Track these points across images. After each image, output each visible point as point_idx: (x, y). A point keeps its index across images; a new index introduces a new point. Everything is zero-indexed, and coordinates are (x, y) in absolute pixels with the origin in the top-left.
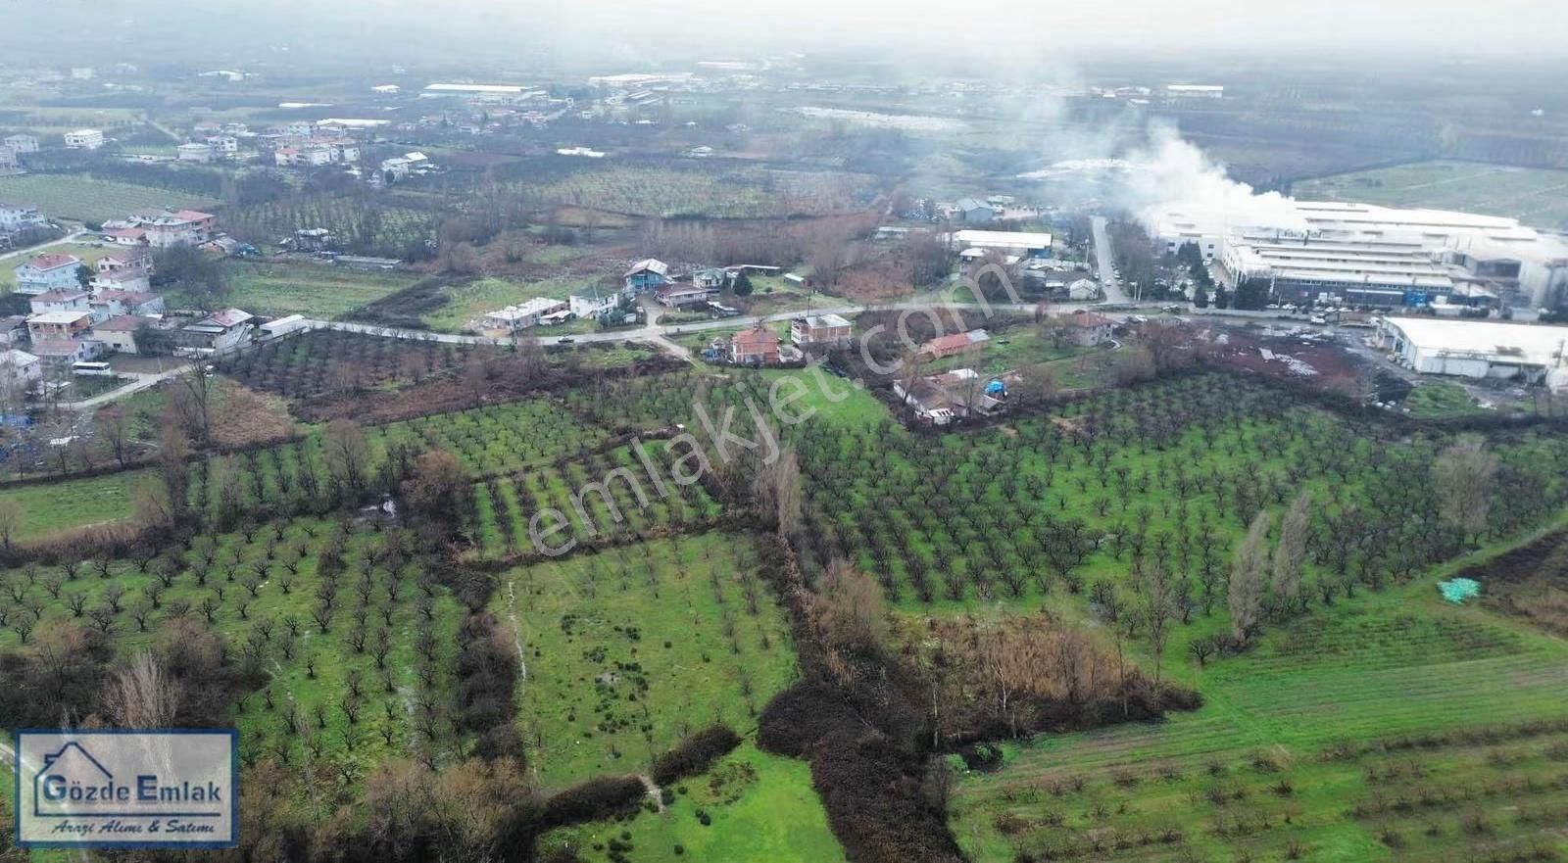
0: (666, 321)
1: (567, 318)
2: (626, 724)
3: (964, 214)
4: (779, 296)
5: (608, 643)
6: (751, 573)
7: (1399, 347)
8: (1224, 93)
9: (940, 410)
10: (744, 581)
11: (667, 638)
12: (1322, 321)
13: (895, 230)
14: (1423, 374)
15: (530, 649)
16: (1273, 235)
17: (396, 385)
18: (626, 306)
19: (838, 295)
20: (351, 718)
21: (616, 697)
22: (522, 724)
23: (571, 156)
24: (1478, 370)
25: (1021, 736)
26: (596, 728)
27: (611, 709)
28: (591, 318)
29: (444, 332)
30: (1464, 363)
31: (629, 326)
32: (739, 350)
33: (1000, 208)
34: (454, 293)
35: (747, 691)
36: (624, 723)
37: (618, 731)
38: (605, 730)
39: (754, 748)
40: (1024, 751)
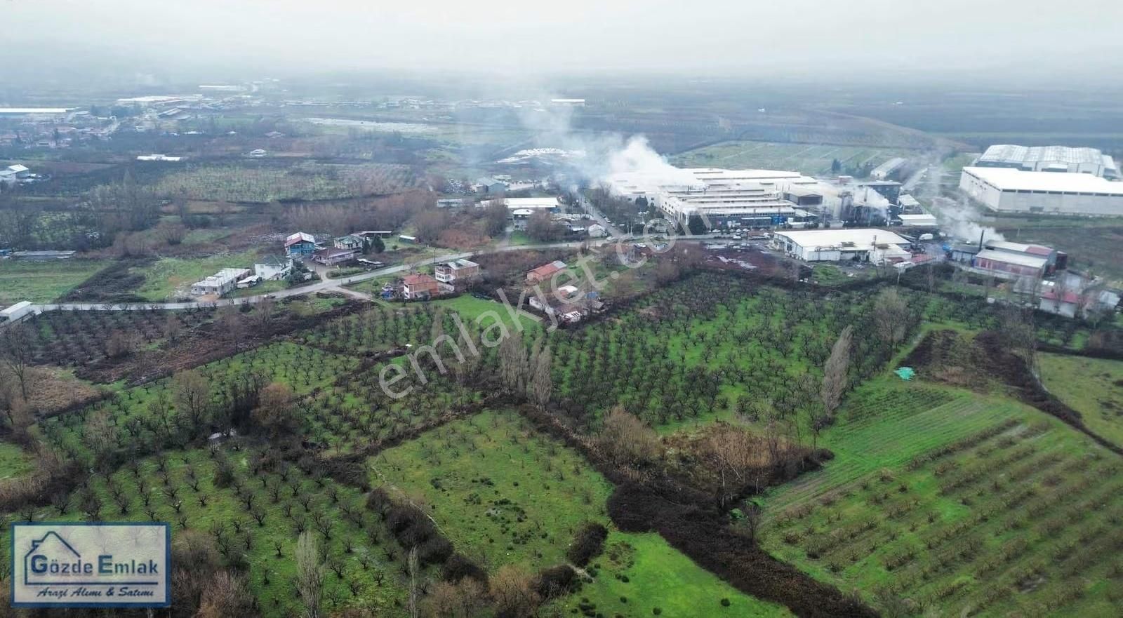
0: (334, 276)
1: (257, 281)
2: (529, 536)
3: (487, 188)
4: (404, 250)
5: (475, 491)
6: (533, 431)
7: (790, 248)
8: (585, 103)
9: (572, 313)
10: (531, 436)
11: (511, 480)
12: (739, 237)
13: (451, 201)
14: (809, 261)
16: (686, 190)
18: (299, 268)
19: (445, 247)
21: (509, 522)
22: (461, 552)
24: (835, 256)
25: (760, 491)
26: (512, 543)
27: (512, 530)
28: (275, 279)
29: (163, 302)
30: (829, 253)
31: (310, 282)
32: (411, 290)
33: (506, 184)
34: (144, 272)
35: (588, 501)
36: (527, 536)
37: (527, 542)
38: (518, 543)
39: (618, 532)
40: (767, 499)
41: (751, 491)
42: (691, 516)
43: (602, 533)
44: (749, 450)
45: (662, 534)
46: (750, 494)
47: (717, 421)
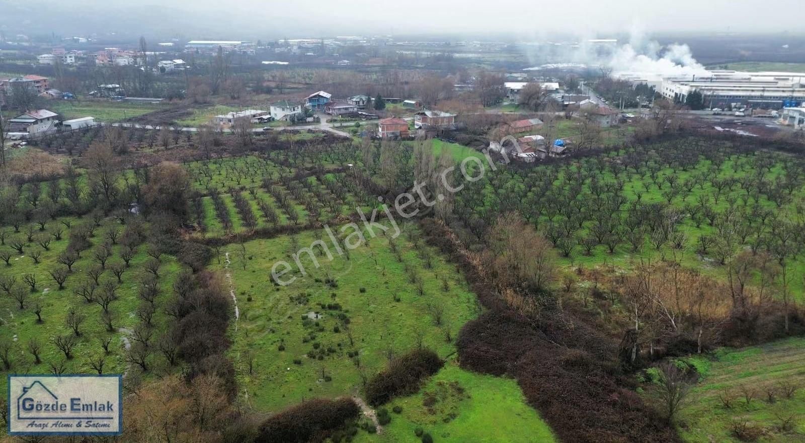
0: (331, 121)
1: (269, 119)
2: (334, 351)
4: (403, 110)
5: (311, 290)
6: (421, 242)
9: (528, 154)
10: (416, 247)
11: (362, 286)
15: (243, 297)
17: (152, 150)
18: (307, 113)
20: (67, 354)
21: (322, 330)
22: (235, 354)
23: (269, 65)
25: (705, 350)
26: (305, 356)
27: (318, 340)
28: (285, 120)
29: (188, 126)
31: (309, 123)
32: (383, 130)
34: (197, 111)
35: (438, 322)
36: (331, 351)
37: (326, 358)
38: (314, 357)
39: (458, 369)
40: (714, 364)
41: (688, 347)
42: (570, 364)
43: (432, 364)
44: (702, 295)
45: (519, 383)
46: (686, 352)
47: (663, 260)
